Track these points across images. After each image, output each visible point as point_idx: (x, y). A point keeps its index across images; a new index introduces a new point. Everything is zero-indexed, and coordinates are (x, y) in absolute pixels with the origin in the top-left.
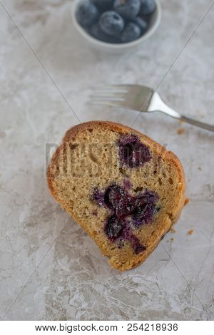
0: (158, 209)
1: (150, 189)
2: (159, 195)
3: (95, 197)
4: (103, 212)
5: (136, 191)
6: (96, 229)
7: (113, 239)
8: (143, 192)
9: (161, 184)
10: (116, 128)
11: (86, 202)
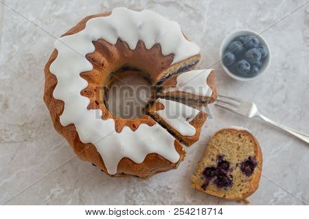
0: (225, 189)
1: (233, 181)
2: (233, 187)
3: (220, 157)
4: (215, 164)
5: (230, 175)
6: (206, 164)
8: (231, 179)
9: (238, 186)
10: (257, 153)
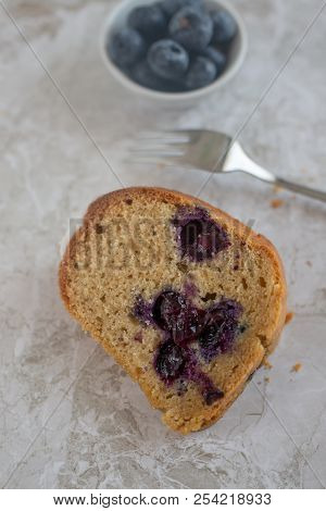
0: (243, 329)
1: (228, 297)
2: (244, 305)
3: (138, 312)
4: (152, 335)
5: (205, 300)
6: (142, 364)
7: (169, 380)
8: (217, 301)
9: (245, 286)
10: (171, 197)
11: (123, 320)
